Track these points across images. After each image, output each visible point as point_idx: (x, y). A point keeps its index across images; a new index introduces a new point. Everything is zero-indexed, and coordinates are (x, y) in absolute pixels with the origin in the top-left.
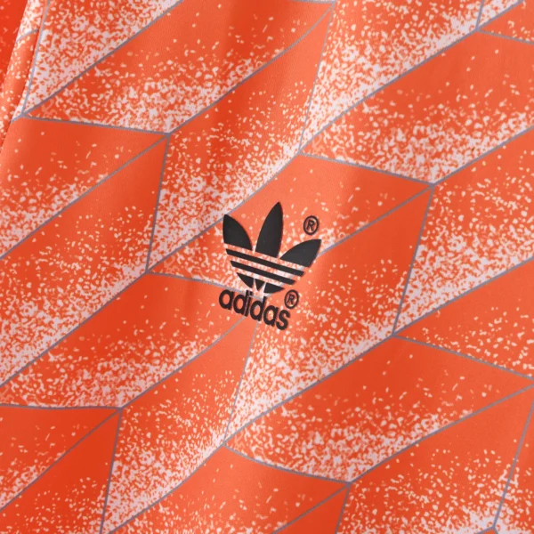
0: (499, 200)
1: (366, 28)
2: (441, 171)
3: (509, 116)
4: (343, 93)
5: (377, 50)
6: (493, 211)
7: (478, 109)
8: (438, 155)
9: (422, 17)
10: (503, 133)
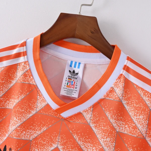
0: (42, 142)
1: (17, 114)
2: (32, 138)
3: (43, 127)
4: (14, 126)
5: (19, 118)
6: (42, 144)
7: (38, 126)
8: (31, 135)
9: (26, 111)
10: (42, 130)
